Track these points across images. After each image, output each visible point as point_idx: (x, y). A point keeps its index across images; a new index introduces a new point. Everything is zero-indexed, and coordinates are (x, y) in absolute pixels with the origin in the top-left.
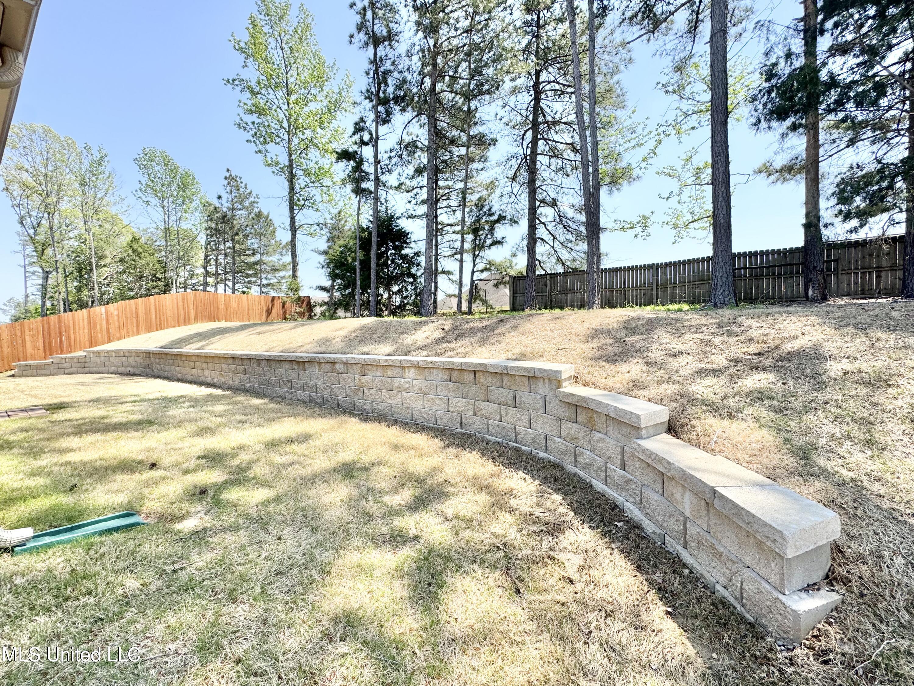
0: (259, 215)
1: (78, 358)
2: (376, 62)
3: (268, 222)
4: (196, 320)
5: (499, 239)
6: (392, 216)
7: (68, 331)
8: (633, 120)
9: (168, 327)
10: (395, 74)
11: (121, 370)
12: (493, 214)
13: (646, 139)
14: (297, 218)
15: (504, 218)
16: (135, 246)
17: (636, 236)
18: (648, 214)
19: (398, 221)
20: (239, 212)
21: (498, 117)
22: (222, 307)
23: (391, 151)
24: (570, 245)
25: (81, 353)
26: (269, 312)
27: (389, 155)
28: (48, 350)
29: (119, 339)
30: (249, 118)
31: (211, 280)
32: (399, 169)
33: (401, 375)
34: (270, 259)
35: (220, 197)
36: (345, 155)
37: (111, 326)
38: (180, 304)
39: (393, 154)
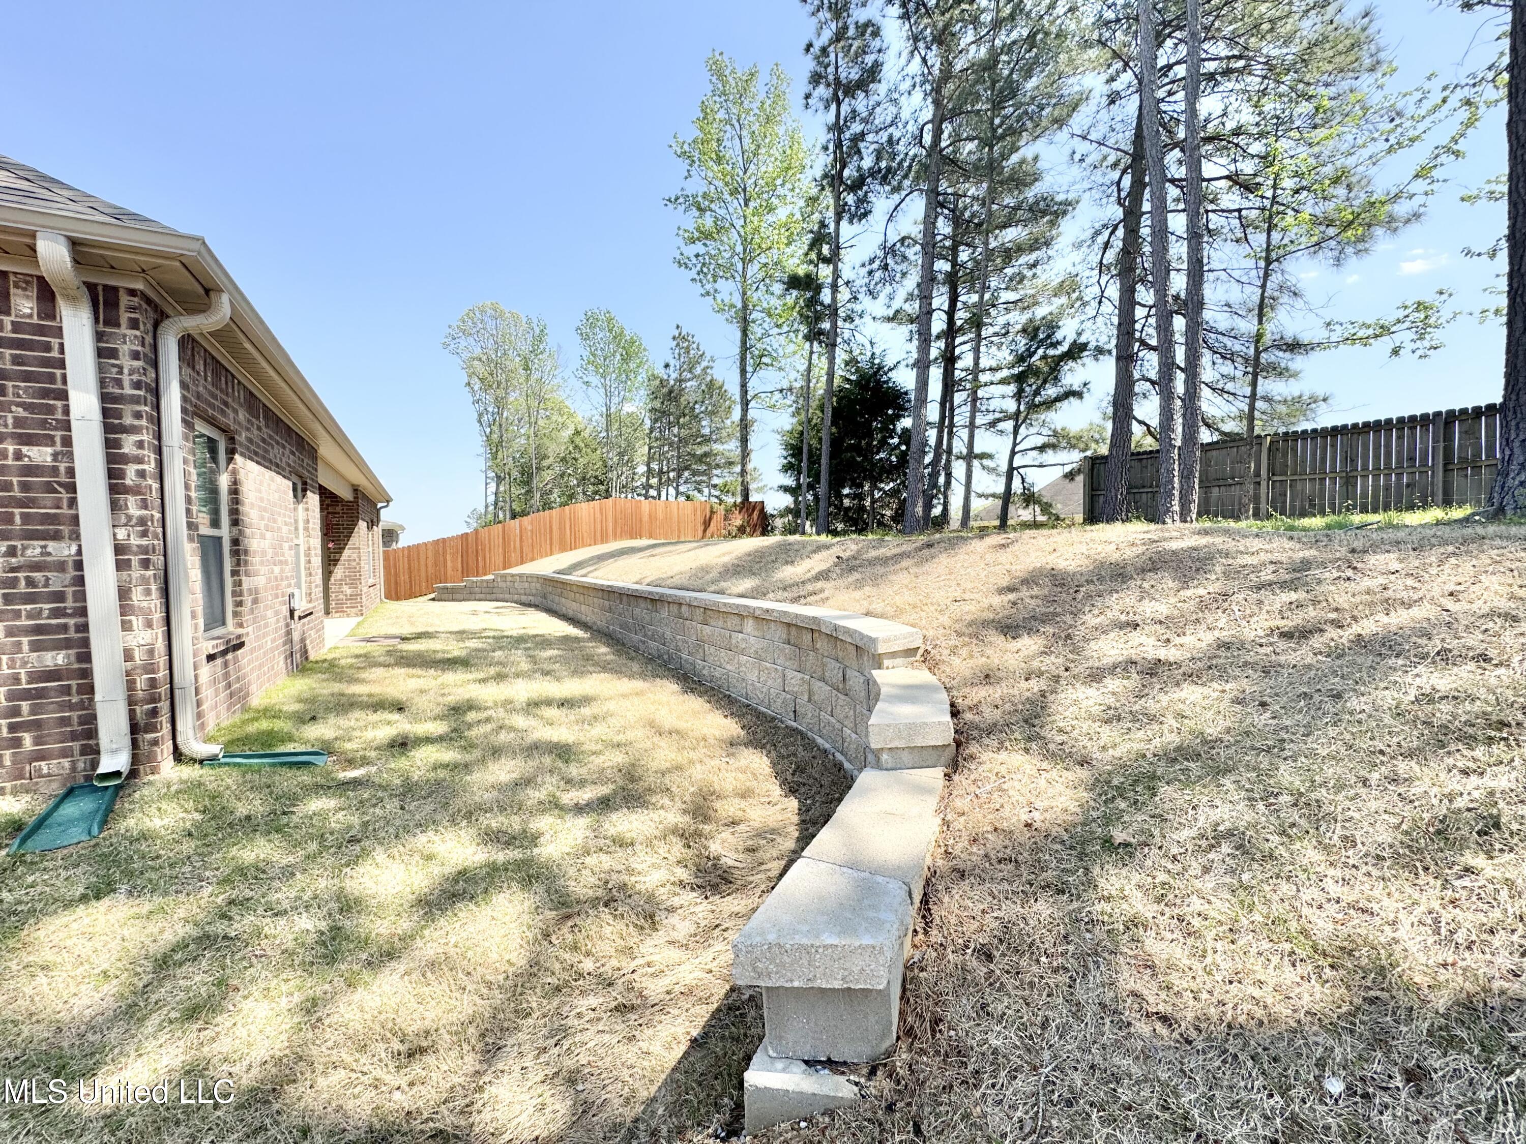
0: (711, 385)
1: (487, 581)
2: (837, 128)
3: (723, 394)
4: (615, 538)
5: (1076, 388)
6: (880, 367)
7: (483, 550)
8: (1386, 91)
9: (584, 546)
10: (870, 137)
11: (524, 598)
12: (1059, 343)
13: (1421, 127)
14: (750, 385)
15: (1083, 347)
16: (578, 440)
17: (1396, 352)
18: (1429, 297)
19: (890, 374)
20: (689, 384)
21: (1077, 157)
22: (646, 518)
23: (872, 261)
24: (1230, 387)
25: (491, 577)
26: (707, 524)
27: (868, 268)
28: (466, 571)
29: (533, 559)
30: (691, 250)
31: (654, 481)
32: (888, 289)
33: (738, 628)
34: (726, 446)
35: (667, 366)
36: (794, 282)
37: (525, 544)
38: (598, 515)
39: (875, 266)
